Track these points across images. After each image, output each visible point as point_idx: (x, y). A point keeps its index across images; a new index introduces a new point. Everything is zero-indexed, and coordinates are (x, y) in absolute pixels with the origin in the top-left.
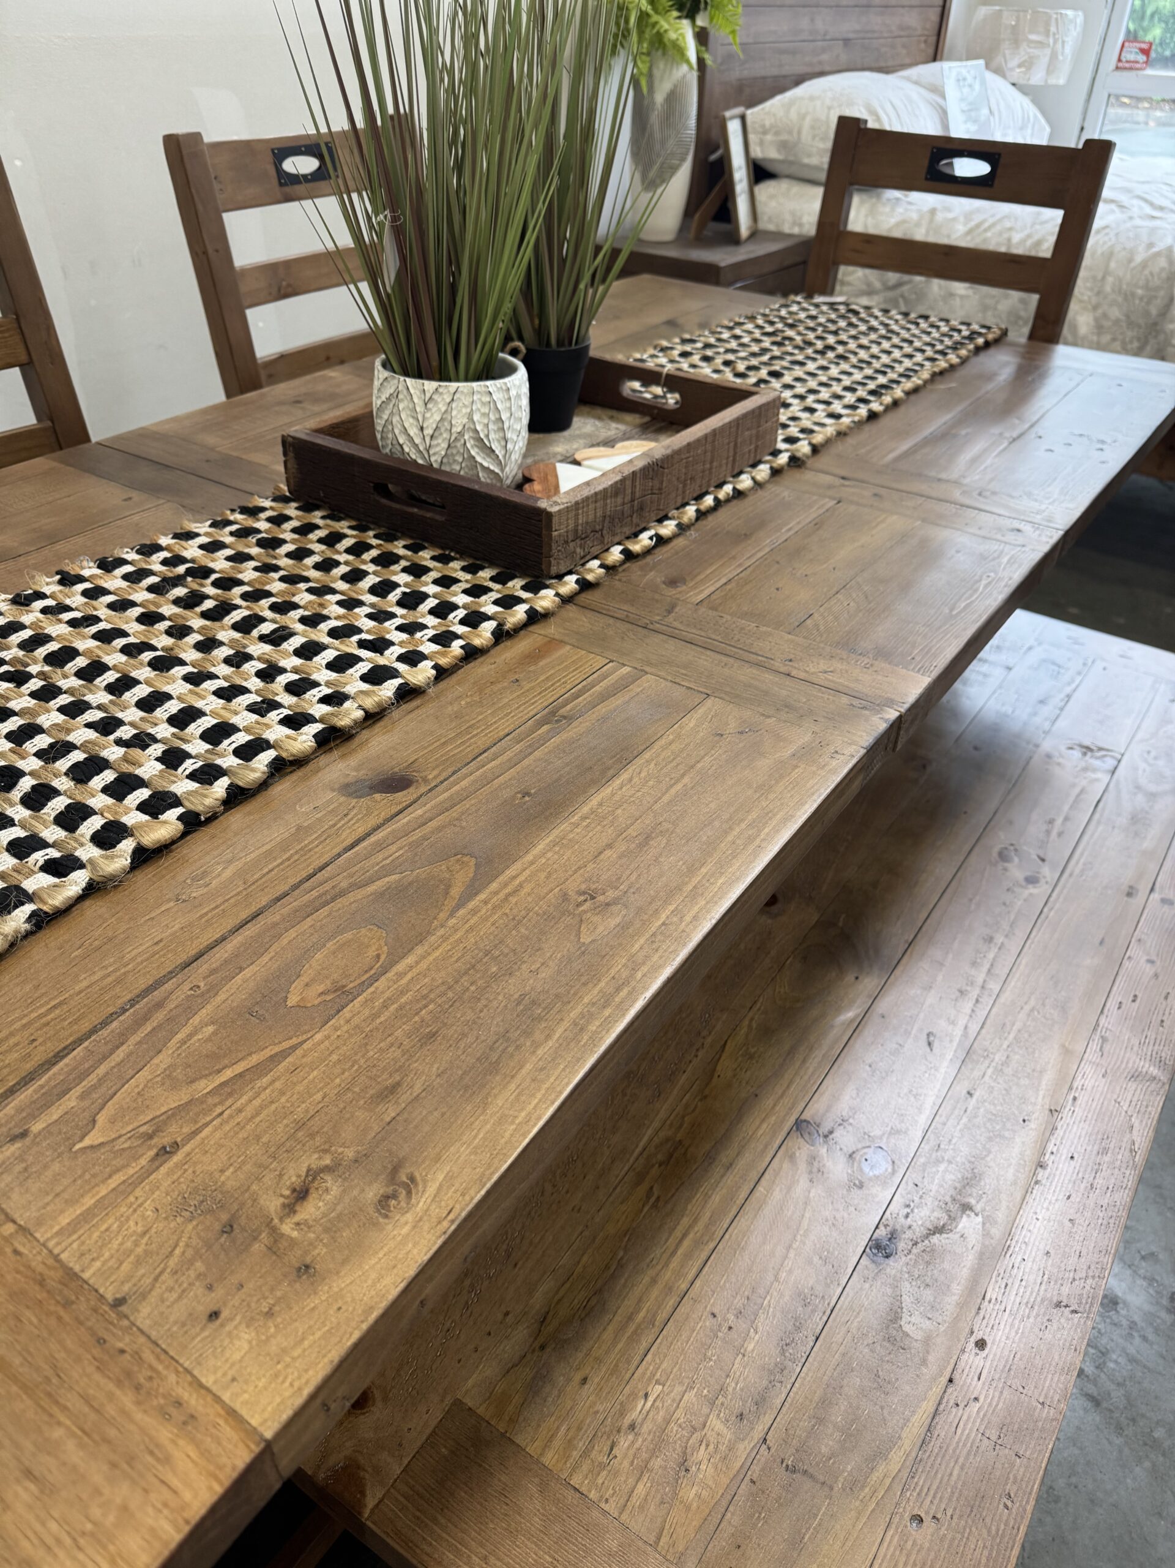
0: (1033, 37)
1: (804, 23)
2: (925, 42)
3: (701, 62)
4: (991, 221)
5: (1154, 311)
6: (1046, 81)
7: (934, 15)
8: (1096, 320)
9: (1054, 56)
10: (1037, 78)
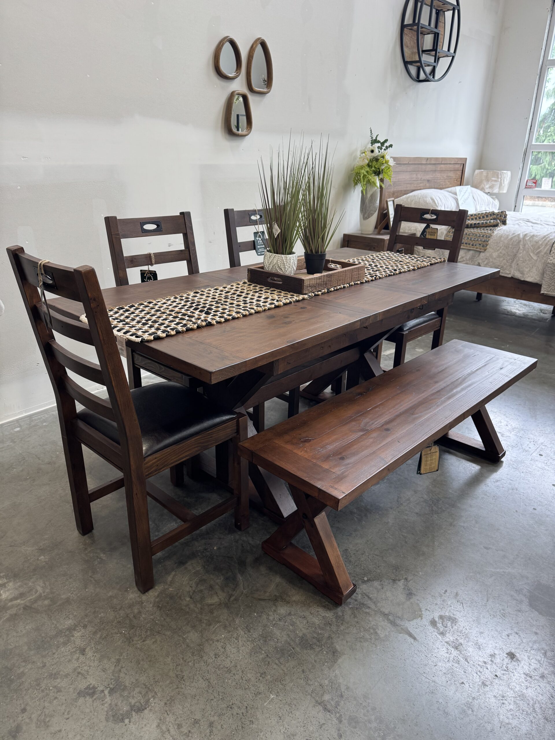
0: (493, 179)
1: (414, 176)
2: (457, 180)
3: (381, 186)
7: (459, 173)
9: (501, 185)
10: (496, 191)
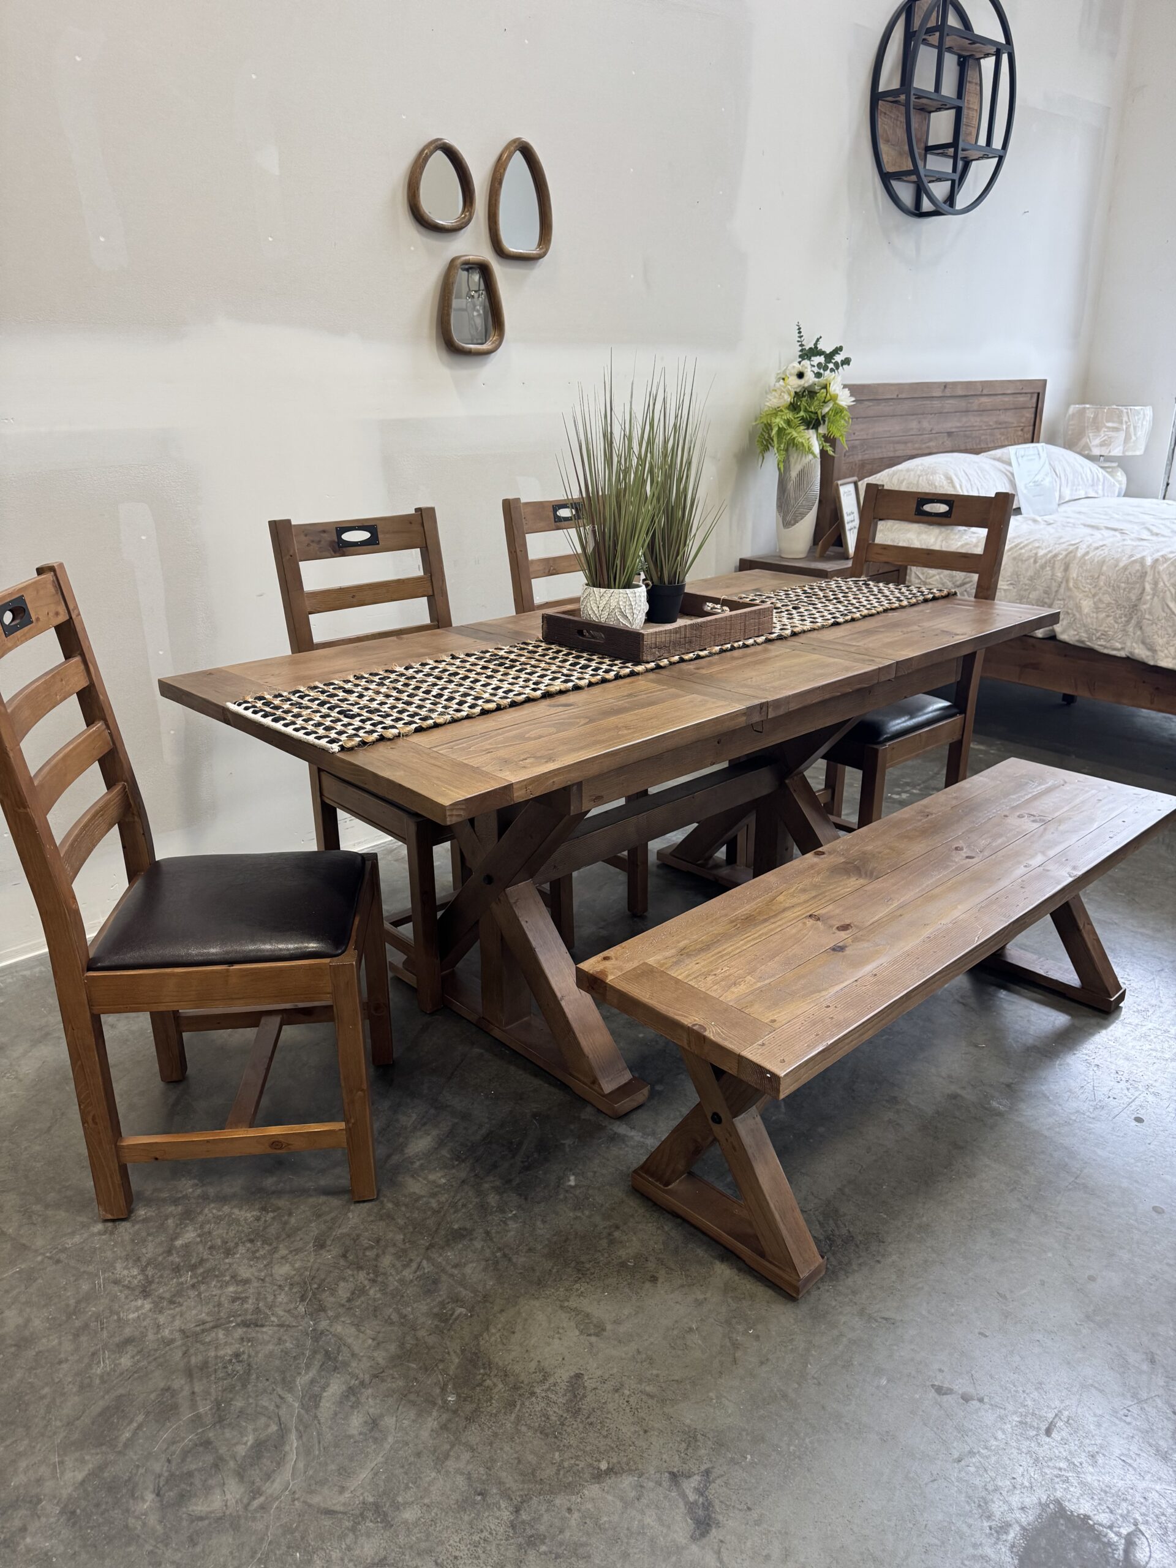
0: (1110, 424)
1: (914, 425)
2: (1022, 430)
3: (823, 452)
4: (1026, 542)
5: (1134, 598)
6: (1123, 453)
7: (1029, 414)
8: (1095, 603)
10: (1117, 451)
